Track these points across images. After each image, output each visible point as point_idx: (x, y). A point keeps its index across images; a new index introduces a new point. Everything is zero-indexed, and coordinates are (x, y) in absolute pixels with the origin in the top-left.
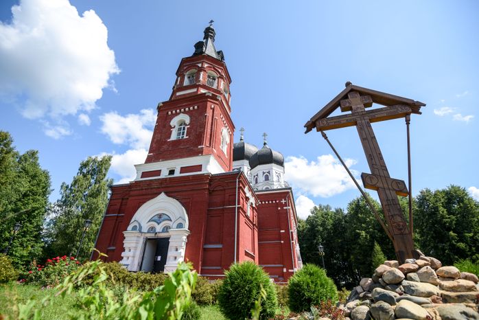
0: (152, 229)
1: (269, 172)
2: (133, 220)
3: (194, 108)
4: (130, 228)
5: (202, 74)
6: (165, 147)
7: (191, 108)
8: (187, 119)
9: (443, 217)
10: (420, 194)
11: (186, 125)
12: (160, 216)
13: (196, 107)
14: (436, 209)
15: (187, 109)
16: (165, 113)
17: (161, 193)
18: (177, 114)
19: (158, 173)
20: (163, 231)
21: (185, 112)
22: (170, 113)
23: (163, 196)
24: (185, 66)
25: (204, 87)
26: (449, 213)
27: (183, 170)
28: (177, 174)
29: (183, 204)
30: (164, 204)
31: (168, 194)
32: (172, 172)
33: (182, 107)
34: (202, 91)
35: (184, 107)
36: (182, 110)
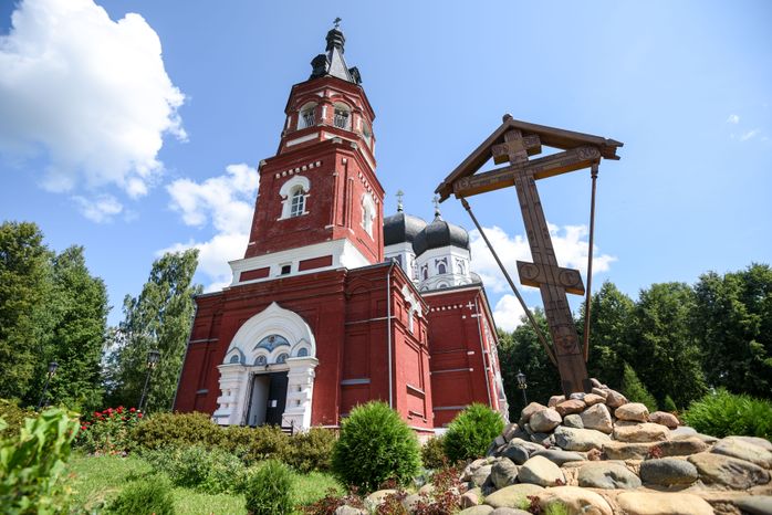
0: (261, 360)
1: (445, 260)
2: (231, 347)
3: (315, 165)
4: (227, 359)
5: (325, 108)
6: (274, 230)
7: (311, 166)
8: (305, 183)
9: (739, 317)
10: (699, 281)
11: (305, 194)
12: (272, 338)
13: (318, 164)
14: (728, 303)
15: (304, 168)
16: (271, 176)
17: (270, 304)
18: (289, 177)
19: (265, 272)
20: (278, 362)
21: (301, 173)
22: (278, 175)
23: (274, 307)
24: (298, 98)
25: (330, 129)
26: (751, 310)
27: (304, 265)
28: (295, 272)
29: (307, 319)
30: (276, 320)
31: (282, 304)
32: (286, 269)
33: (297, 165)
34: (327, 136)
35: (300, 165)
36: (298, 170)
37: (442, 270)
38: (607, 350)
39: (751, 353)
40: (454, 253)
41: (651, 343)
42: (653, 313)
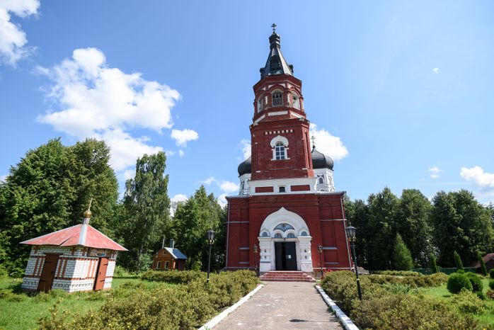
0: (278, 235)
1: (323, 176)
2: (262, 229)
3: (289, 131)
4: (261, 234)
5: (289, 95)
6: (270, 165)
7: (287, 131)
8: (286, 142)
9: (453, 215)
10: (437, 195)
11: (285, 147)
12: (284, 225)
13: (291, 131)
14: (449, 208)
15: (283, 132)
16: (261, 133)
17: (280, 207)
18: (277, 135)
19: (271, 189)
20: (288, 237)
21: (281, 134)
22: (266, 133)
23: (283, 209)
24: (270, 84)
25: (295, 111)
26: (458, 212)
27: (293, 188)
28: (288, 191)
29: (303, 218)
30: (282, 215)
31: (288, 208)
32: (282, 189)
33: (275, 129)
34: (294, 115)
35: (281, 129)
36: (279, 132)
37: (321, 181)
38: (386, 225)
39: (457, 233)
40: (327, 172)
41: (409, 223)
42: (411, 207)
